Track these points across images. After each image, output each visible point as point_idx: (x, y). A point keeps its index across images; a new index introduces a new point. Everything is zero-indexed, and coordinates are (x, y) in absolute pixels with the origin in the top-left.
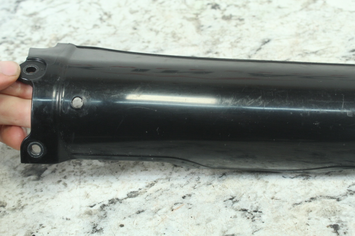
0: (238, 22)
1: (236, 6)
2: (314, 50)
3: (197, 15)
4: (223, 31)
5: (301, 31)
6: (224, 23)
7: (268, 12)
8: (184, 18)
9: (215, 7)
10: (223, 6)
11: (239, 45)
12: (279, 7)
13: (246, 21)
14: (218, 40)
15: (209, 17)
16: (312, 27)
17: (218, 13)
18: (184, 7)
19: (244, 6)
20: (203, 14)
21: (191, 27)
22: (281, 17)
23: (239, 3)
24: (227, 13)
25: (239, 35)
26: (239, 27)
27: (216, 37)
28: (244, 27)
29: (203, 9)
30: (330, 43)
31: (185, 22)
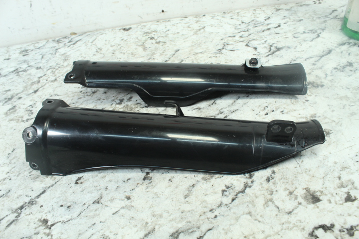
0: (163, 44)
1: (162, 37)
2: (201, 51)
3: (143, 43)
4: (156, 49)
5: (194, 44)
6: (157, 45)
7: (178, 38)
8: (137, 45)
9: (152, 38)
10: (156, 38)
11: (164, 54)
12: (183, 35)
13: (167, 43)
14: (154, 53)
15: (149, 44)
16: (199, 42)
17: (153, 41)
18: (137, 40)
19: (166, 36)
20: (146, 42)
21: (140, 49)
22: (184, 39)
23: (164, 35)
24: (158, 41)
25: (164, 50)
26: (164, 46)
27: (153, 52)
28: (166, 45)
29: (146, 40)
30: (208, 48)
31: (137, 47)
